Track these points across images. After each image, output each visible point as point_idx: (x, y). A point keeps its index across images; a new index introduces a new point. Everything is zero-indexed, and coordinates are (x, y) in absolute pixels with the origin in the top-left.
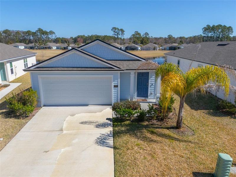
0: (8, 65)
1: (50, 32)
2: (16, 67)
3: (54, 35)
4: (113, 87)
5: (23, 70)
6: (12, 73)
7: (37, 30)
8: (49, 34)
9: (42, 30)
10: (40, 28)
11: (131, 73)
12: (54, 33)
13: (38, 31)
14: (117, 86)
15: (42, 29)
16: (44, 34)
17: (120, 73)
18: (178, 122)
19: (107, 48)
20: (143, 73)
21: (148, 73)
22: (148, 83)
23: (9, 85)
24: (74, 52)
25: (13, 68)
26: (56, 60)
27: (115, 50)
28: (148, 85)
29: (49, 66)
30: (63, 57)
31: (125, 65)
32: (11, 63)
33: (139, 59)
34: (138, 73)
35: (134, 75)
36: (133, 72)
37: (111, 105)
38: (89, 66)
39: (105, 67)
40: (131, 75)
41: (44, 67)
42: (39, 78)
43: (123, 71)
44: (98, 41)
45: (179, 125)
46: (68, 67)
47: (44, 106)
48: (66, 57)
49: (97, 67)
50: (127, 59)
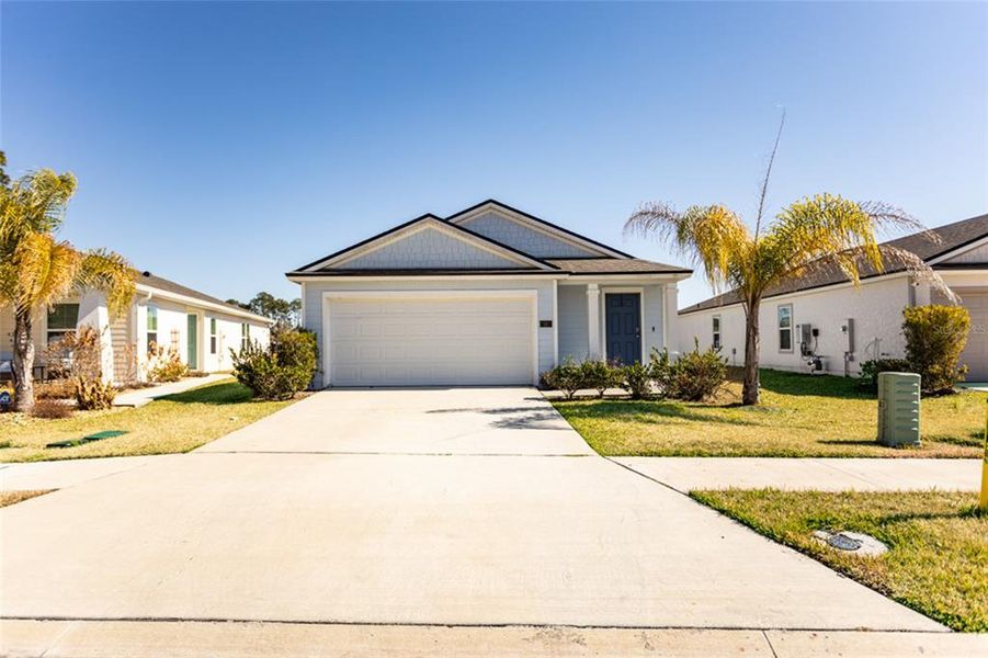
0: (207, 321)
1: (294, 302)
2: (224, 337)
4: (536, 324)
5: (288, 275)
6: (213, 351)
7: (257, 298)
9: (271, 298)
11: (590, 286)
13: (257, 301)
14: (548, 324)
15: (269, 295)
16: (276, 310)
17: (558, 281)
18: (748, 384)
19: (516, 224)
20: (621, 295)
21: (637, 296)
22: (639, 325)
23: (207, 375)
24: (429, 225)
25: (217, 336)
26: (376, 248)
27: (540, 230)
28: (640, 333)
29: (358, 266)
30: (396, 239)
31: (571, 266)
32: (213, 320)
33: (608, 254)
34: (607, 295)
35: (598, 292)
36: (594, 281)
37: (531, 386)
38: (468, 265)
39: (514, 266)
40: (589, 292)
41: (342, 267)
42: (324, 300)
43: (567, 276)
44: (491, 204)
45: (750, 392)
46: (410, 266)
47: (331, 387)
48: (404, 239)
49: (490, 265)
50: (574, 255)
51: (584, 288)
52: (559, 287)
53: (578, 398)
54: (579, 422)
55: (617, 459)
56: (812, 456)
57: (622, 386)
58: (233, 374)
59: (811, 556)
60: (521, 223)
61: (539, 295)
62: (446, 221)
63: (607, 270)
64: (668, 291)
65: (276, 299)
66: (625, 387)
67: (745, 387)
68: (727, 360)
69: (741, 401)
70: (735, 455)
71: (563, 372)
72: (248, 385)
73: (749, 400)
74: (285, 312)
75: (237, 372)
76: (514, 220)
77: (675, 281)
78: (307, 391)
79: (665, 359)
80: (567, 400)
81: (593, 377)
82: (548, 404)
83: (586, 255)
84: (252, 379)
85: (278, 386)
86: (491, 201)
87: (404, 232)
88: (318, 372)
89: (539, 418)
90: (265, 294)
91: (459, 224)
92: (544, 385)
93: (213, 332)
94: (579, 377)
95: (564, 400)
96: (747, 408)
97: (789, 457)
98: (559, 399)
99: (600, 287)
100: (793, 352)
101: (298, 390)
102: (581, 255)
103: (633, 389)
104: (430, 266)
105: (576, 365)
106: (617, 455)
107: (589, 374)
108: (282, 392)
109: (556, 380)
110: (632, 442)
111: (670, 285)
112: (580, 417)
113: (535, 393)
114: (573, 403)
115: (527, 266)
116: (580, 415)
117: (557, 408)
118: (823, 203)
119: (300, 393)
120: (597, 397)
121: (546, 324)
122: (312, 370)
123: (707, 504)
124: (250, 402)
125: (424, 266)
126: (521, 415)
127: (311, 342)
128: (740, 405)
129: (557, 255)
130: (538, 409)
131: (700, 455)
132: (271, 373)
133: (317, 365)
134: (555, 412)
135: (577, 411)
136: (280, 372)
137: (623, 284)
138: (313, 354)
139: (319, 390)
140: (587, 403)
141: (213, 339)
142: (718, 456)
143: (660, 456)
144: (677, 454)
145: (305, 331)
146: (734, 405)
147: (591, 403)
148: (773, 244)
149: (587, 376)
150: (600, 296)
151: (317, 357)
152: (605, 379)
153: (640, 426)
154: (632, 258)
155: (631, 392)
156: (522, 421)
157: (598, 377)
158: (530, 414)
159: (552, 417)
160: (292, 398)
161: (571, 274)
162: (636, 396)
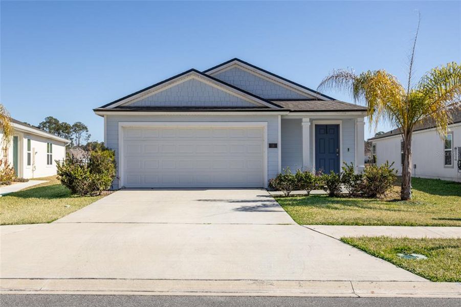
1: (76, 125)
2: (36, 153)
3: (84, 134)
4: (266, 146)
6: (29, 164)
7: (45, 121)
8: (72, 130)
9: (56, 122)
10: (51, 118)
11: (304, 120)
12: (85, 128)
13: (45, 123)
14: (275, 146)
15: (55, 119)
16: (61, 132)
17: (282, 116)
18: (403, 187)
19: (253, 75)
20: (326, 126)
21: (337, 126)
22: (338, 147)
23: (27, 180)
24: (193, 76)
25: (31, 152)
26: (156, 92)
27: (270, 80)
28: (339, 153)
29: (143, 104)
30: (170, 86)
31: (291, 105)
32: (29, 140)
33: (317, 97)
34: (316, 125)
35: (310, 124)
36: (306, 116)
37: (262, 188)
38: (219, 105)
39: (251, 105)
40: (303, 124)
41: (132, 105)
42: (120, 128)
43: (287, 113)
44: (236, 61)
45: (405, 192)
46: (179, 105)
47: (124, 188)
48: (175, 86)
49: (235, 105)
50: (294, 97)
51: (300, 121)
52: (282, 120)
53: (293, 196)
54: (290, 208)
55: (308, 226)
56: (422, 226)
57: (322, 188)
58: (58, 178)
59: (388, 261)
60: (256, 74)
61: (268, 126)
62: (203, 73)
63: (315, 109)
64: (358, 123)
65: (60, 122)
66: (325, 189)
67: (402, 188)
68: (397, 171)
69: (400, 198)
70: (377, 225)
71: (283, 178)
72: (68, 186)
73: (404, 197)
74: (68, 133)
75: (60, 177)
76: (253, 73)
77: (363, 116)
78: (108, 190)
79: (351, 170)
80: (286, 197)
81: (303, 182)
82: (273, 199)
83: (302, 98)
84: (71, 182)
85: (89, 186)
86: (236, 59)
87: (175, 81)
88: (116, 178)
89: (265, 206)
90: (52, 117)
91: (212, 76)
92: (271, 188)
93: (29, 149)
94: (293, 181)
95: (284, 197)
96: (402, 202)
97: (408, 225)
98: (281, 196)
99: (311, 120)
100: (453, 167)
101: (104, 190)
102: (299, 97)
103: (330, 190)
104: (193, 105)
105: (292, 174)
106: (308, 224)
107: (300, 179)
108: (93, 190)
109: (278, 183)
110: (320, 218)
111: (359, 119)
112: (292, 206)
113: (265, 193)
114: (289, 198)
115: (260, 105)
116: (293, 205)
117: (277, 201)
118: (451, 68)
119: (105, 192)
120: (305, 195)
121: (273, 146)
122: (112, 176)
123: (348, 243)
124: (71, 197)
125: (189, 105)
126: (254, 204)
127: (111, 157)
128: (398, 200)
129: (282, 97)
130: (265, 201)
131: (357, 224)
132: (85, 178)
133: (115, 173)
134: (276, 203)
135: (291, 203)
136: (92, 178)
137: (327, 119)
138: (113, 165)
139: (117, 190)
140: (299, 198)
141: (29, 155)
142: (367, 225)
143: (333, 225)
144: (343, 224)
145: (107, 149)
146: (395, 200)
147: (300, 198)
148: (421, 94)
149: (299, 181)
150: (311, 127)
151: (115, 167)
152: (311, 183)
153: (327, 210)
154: (334, 100)
155: (328, 192)
156: (254, 207)
157: (306, 181)
158: (259, 204)
159: (273, 206)
160: (100, 194)
161: (290, 111)
162: (332, 195)
